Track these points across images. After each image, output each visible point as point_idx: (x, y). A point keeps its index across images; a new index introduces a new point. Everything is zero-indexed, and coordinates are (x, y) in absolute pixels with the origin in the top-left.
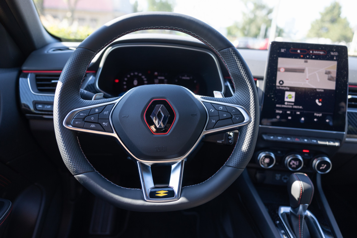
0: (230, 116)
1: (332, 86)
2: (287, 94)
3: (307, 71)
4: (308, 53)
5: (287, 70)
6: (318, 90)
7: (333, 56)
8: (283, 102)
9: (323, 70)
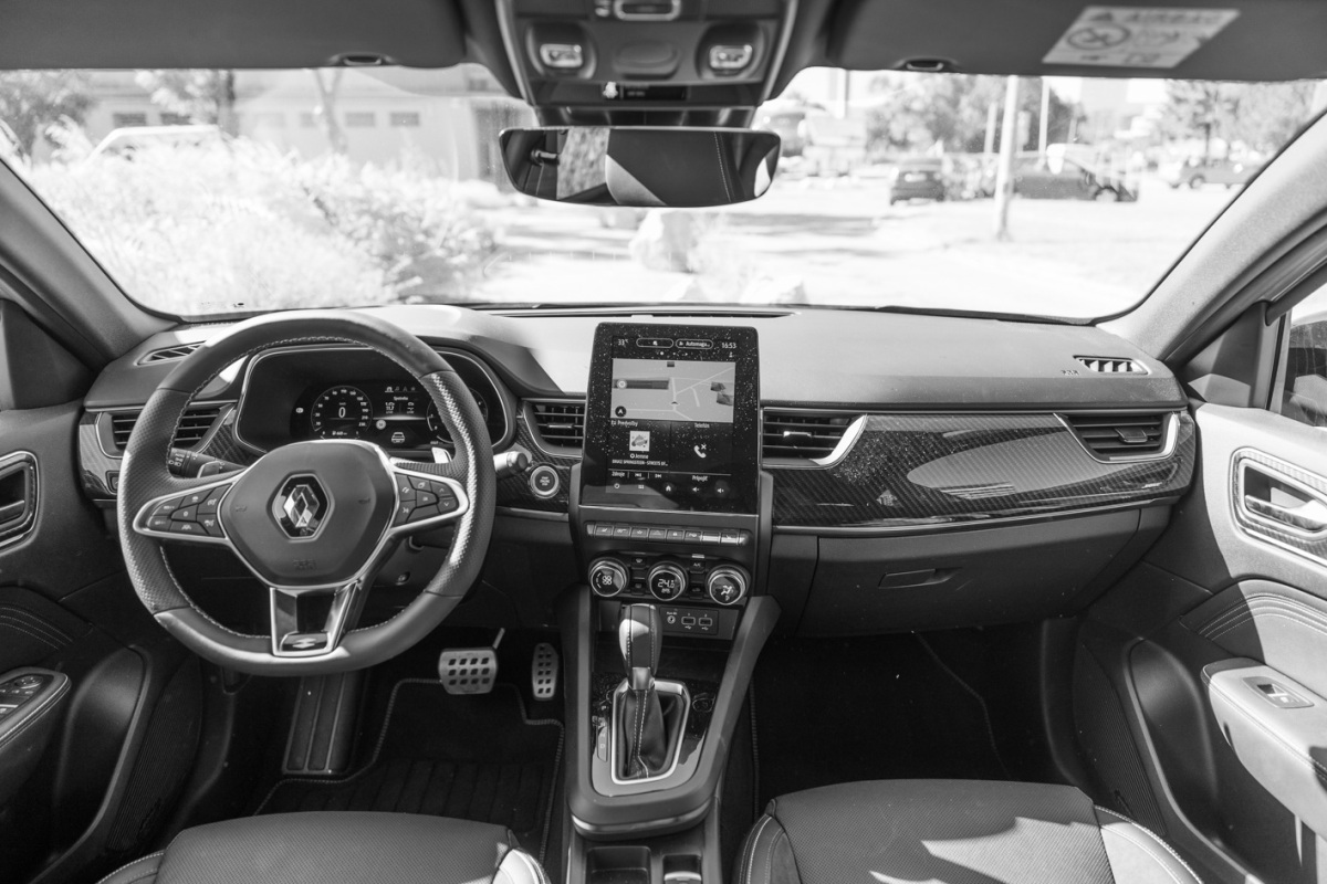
0: (435, 500)
1: (725, 415)
2: (634, 435)
3: (672, 385)
4: (674, 347)
5: (632, 385)
6: (697, 426)
7: (728, 350)
8: (626, 453)
9: (708, 382)
